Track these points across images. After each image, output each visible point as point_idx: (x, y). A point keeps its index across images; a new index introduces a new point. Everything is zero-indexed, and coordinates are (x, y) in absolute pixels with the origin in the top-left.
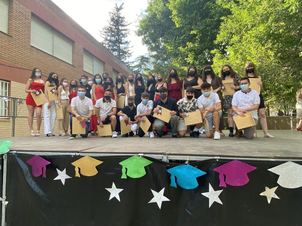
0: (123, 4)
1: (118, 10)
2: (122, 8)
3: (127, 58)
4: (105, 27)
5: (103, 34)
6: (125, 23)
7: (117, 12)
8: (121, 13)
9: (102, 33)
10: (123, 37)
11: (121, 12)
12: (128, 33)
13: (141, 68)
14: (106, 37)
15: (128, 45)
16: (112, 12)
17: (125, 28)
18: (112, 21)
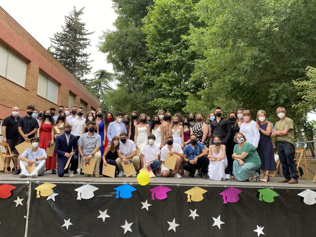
0: (83, 8)
1: (77, 14)
2: (82, 13)
3: (84, 75)
4: (57, 33)
5: (54, 42)
6: (85, 31)
7: (76, 17)
8: (81, 19)
9: (52, 40)
10: (81, 48)
11: (80, 17)
12: (88, 44)
13: (100, 86)
14: (59, 46)
15: (87, 58)
16: (69, 16)
17: (85, 37)
18: (68, 28)
